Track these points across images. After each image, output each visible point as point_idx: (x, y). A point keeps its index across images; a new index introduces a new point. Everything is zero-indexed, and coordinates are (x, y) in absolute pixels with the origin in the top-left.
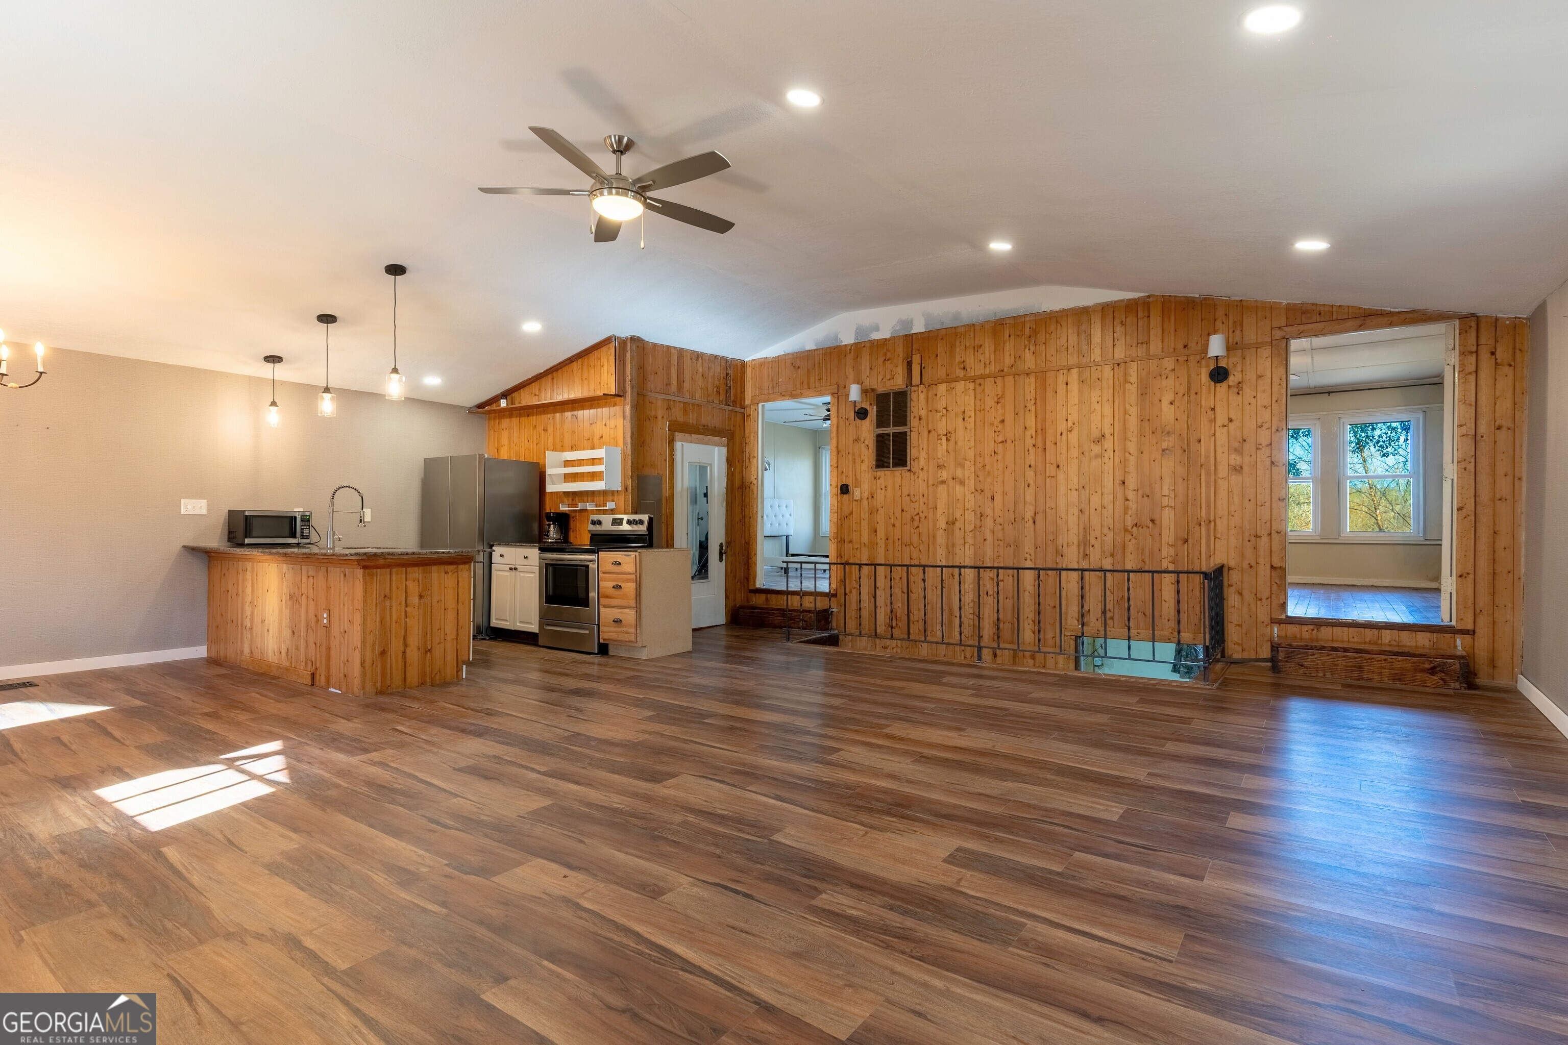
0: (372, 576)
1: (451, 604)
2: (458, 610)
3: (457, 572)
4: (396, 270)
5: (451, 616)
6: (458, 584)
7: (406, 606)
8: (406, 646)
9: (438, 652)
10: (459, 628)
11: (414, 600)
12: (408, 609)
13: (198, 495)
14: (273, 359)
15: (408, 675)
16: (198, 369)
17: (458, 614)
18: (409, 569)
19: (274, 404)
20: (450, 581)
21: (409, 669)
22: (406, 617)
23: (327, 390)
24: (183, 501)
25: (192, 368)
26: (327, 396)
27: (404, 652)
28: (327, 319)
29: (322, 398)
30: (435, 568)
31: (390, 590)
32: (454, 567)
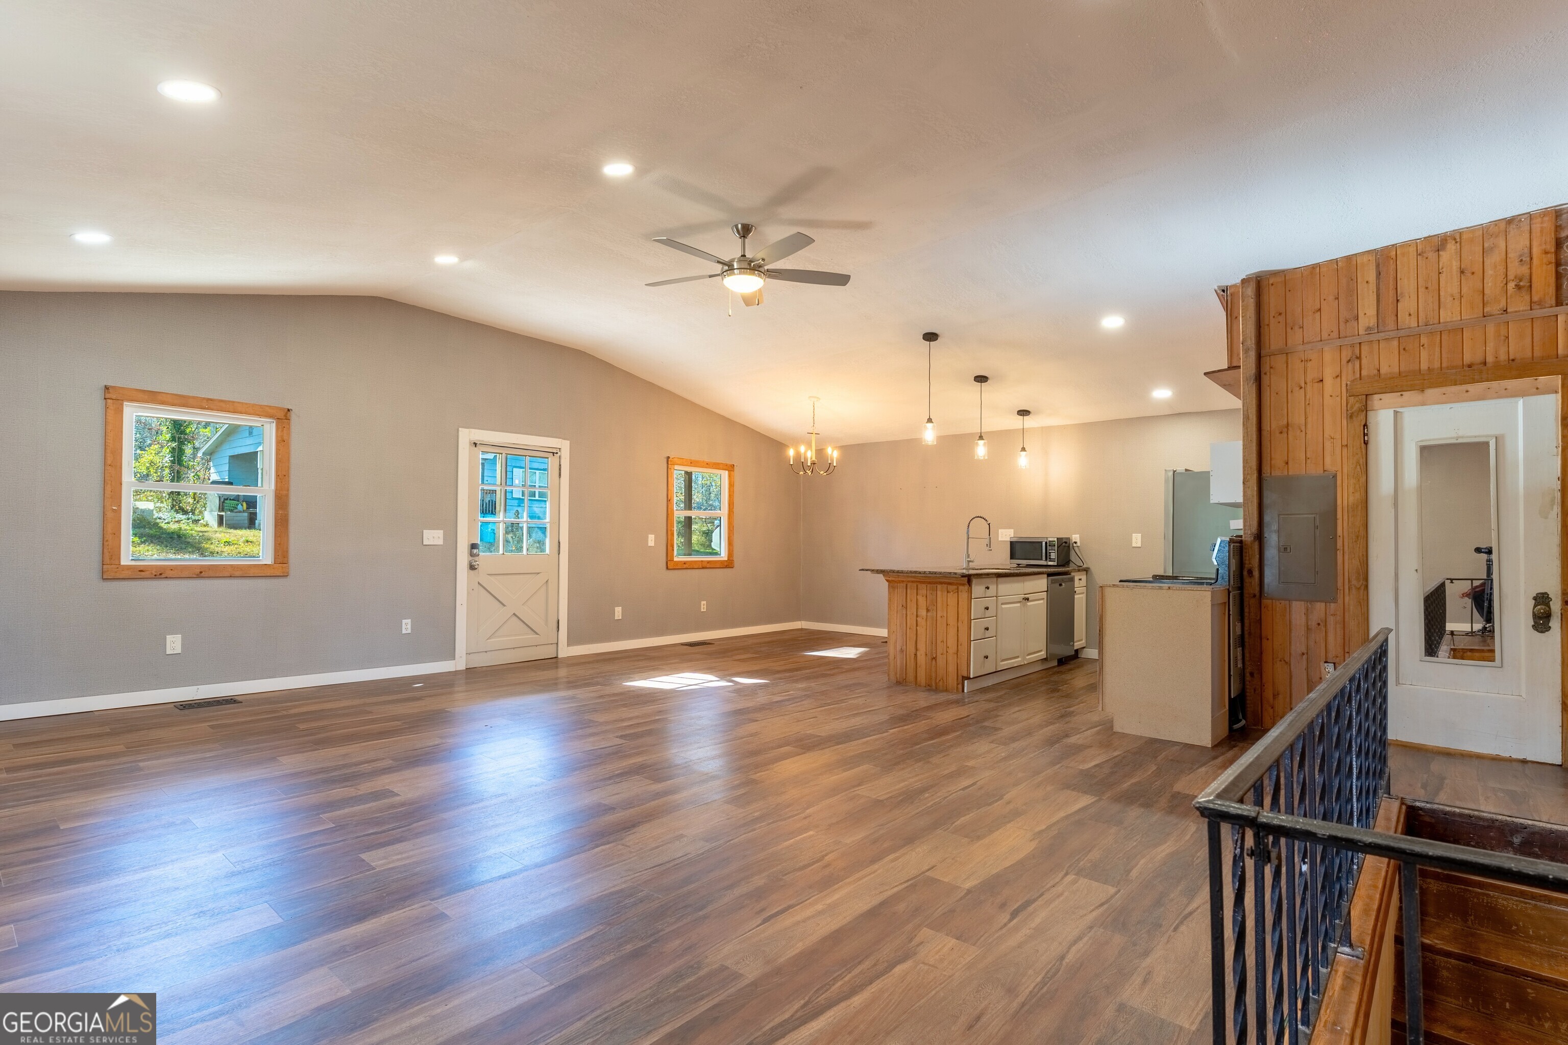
0: (893, 588)
1: (952, 621)
2: (958, 628)
3: (958, 592)
4: (931, 337)
5: (952, 632)
6: (958, 604)
7: (917, 616)
8: (917, 650)
9: (941, 661)
10: (959, 645)
11: (923, 612)
12: (918, 619)
13: (1009, 527)
14: (1024, 413)
15: (918, 675)
16: (1010, 430)
17: (958, 631)
18: (920, 586)
19: (1023, 449)
20: (952, 599)
21: (918, 669)
22: (917, 626)
23: (981, 438)
24: (1000, 530)
25: (1006, 430)
26: (981, 442)
27: (916, 655)
28: (981, 379)
29: (977, 444)
30: (939, 586)
31: (906, 601)
32: (955, 587)
